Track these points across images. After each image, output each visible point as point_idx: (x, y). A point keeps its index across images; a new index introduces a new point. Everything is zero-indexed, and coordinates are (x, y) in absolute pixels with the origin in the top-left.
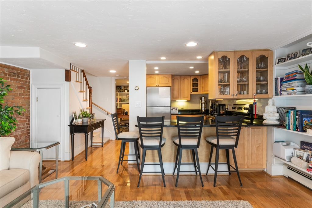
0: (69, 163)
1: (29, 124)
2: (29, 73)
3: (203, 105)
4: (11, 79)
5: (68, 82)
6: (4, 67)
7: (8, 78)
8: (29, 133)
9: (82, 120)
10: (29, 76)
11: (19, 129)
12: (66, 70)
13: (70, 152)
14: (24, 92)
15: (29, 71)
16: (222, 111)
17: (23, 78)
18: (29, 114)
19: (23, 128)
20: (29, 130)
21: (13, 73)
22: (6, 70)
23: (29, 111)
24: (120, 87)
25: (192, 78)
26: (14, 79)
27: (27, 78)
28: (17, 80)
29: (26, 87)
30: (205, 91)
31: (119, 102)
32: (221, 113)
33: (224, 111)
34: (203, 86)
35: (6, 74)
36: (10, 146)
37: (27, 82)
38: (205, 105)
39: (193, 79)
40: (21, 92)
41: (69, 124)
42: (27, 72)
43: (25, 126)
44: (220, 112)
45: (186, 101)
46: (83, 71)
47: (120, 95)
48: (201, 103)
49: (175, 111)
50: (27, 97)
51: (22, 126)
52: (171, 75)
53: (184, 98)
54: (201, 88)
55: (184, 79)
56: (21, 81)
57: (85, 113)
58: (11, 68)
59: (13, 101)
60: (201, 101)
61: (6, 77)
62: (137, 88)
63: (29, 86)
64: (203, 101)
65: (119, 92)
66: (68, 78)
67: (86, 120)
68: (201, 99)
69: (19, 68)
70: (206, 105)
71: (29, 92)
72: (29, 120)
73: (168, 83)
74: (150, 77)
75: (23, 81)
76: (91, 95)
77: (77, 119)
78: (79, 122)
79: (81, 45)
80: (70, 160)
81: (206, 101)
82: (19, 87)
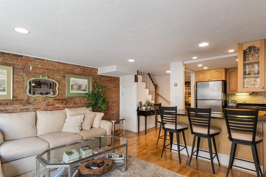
0: (136, 134)
1: (119, 108)
2: (119, 79)
4: (110, 83)
5: (136, 83)
6: (107, 77)
7: (109, 83)
8: (119, 113)
9: (146, 107)
10: (119, 80)
11: (114, 110)
12: (135, 75)
13: (137, 128)
14: (116, 90)
15: (119, 78)
17: (116, 82)
18: (119, 102)
19: (116, 110)
20: (119, 111)
21: (111, 80)
22: (108, 79)
23: (119, 100)
24: (188, 82)
26: (112, 83)
27: (118, 82)
28: (113, 83)
29: (117, 87)
31: (187, 95)
35: (107, 81)
36: (101, 117)
37: (118, 84)
40: (115, 89)
41: (137, 109)
42: (118, 78)
43: (117, 109)
46: (149, 74)
47: (188, 89)
49: (233, 105)
50: (118, 92)
51: (115, 109)
52: (224, 69)
56: (115, 84)
57: (149, 103)
58: (110, 78)
59: (111, 95)
61: (108, 82)
62: (175, 85)
63: (119, 86)
65: (187, 87)
66: (136, 80)
67: (149, 108)
69: (114, 77)
71: (119, 90)
72: (119, 106)
74: (202, 73)
75: (116, 84)
76: (156, 90)
77: (142, 106)
78: (144, 108)
79: (131, 61)
80: (137, 133)
82: (114, 87)
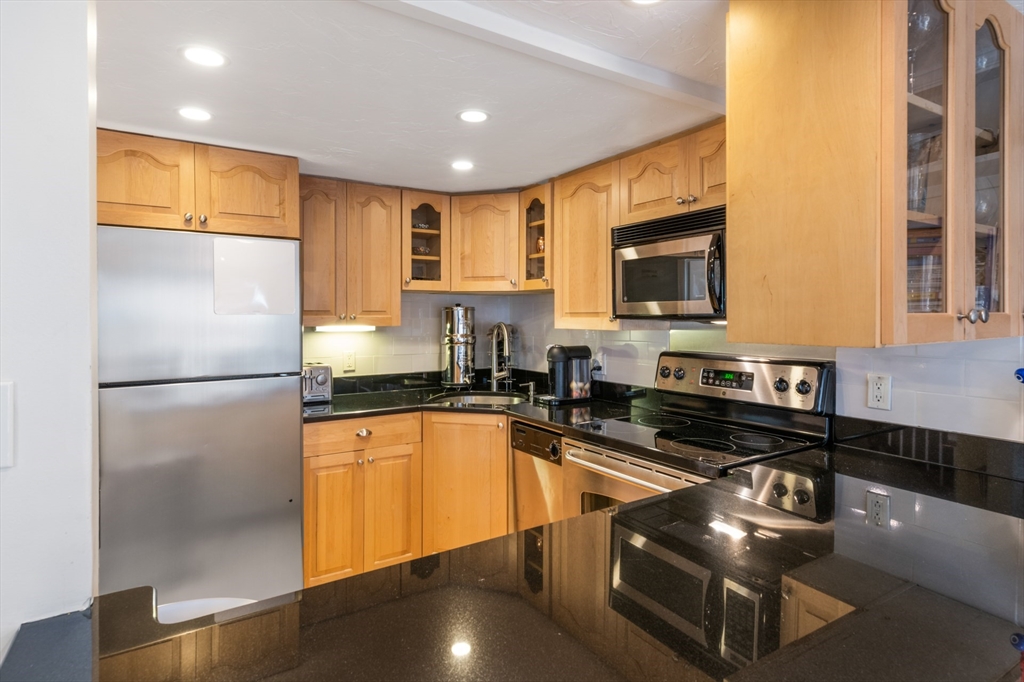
3: (460, 350)
16: (580, 385)
25: (411, 204)
30: (475, 278)
32: (575, 395)
33: (588, 386)
34: (468, 250)
38: (469, 347)
39: (416, 207)
44: (568, 391)
45: (373, 328)
48: (451, 341)
49: (314, 392)
53: (366, 313)
54: (456, 262)
55: (364, 205)
60: (452, 331)
64: (461, 329)
68: (450, 317)
70: (473, 349)
73: (276, 213)
74: (132, 153)
81: (473, 332)
